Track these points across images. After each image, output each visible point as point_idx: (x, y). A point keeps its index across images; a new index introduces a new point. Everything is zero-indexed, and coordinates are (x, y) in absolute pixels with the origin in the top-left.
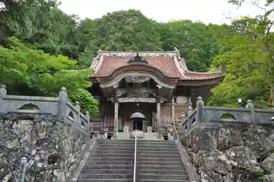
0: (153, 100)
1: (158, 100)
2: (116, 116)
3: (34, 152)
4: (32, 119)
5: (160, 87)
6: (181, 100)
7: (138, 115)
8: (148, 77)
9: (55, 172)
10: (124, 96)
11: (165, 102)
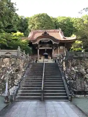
0: (51, 48)
1: (53, 48)
2: (38, 54)
3: (11, 68)
4: (9, 57)
5: (53, 43)
6: (61, 48)
7: (46, 54)
8: (49, 40)
9: (18, 75)
10: (41, 47)
11: (55, 49)
